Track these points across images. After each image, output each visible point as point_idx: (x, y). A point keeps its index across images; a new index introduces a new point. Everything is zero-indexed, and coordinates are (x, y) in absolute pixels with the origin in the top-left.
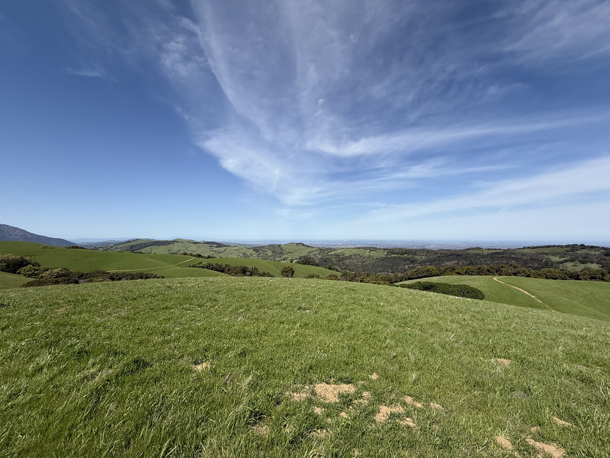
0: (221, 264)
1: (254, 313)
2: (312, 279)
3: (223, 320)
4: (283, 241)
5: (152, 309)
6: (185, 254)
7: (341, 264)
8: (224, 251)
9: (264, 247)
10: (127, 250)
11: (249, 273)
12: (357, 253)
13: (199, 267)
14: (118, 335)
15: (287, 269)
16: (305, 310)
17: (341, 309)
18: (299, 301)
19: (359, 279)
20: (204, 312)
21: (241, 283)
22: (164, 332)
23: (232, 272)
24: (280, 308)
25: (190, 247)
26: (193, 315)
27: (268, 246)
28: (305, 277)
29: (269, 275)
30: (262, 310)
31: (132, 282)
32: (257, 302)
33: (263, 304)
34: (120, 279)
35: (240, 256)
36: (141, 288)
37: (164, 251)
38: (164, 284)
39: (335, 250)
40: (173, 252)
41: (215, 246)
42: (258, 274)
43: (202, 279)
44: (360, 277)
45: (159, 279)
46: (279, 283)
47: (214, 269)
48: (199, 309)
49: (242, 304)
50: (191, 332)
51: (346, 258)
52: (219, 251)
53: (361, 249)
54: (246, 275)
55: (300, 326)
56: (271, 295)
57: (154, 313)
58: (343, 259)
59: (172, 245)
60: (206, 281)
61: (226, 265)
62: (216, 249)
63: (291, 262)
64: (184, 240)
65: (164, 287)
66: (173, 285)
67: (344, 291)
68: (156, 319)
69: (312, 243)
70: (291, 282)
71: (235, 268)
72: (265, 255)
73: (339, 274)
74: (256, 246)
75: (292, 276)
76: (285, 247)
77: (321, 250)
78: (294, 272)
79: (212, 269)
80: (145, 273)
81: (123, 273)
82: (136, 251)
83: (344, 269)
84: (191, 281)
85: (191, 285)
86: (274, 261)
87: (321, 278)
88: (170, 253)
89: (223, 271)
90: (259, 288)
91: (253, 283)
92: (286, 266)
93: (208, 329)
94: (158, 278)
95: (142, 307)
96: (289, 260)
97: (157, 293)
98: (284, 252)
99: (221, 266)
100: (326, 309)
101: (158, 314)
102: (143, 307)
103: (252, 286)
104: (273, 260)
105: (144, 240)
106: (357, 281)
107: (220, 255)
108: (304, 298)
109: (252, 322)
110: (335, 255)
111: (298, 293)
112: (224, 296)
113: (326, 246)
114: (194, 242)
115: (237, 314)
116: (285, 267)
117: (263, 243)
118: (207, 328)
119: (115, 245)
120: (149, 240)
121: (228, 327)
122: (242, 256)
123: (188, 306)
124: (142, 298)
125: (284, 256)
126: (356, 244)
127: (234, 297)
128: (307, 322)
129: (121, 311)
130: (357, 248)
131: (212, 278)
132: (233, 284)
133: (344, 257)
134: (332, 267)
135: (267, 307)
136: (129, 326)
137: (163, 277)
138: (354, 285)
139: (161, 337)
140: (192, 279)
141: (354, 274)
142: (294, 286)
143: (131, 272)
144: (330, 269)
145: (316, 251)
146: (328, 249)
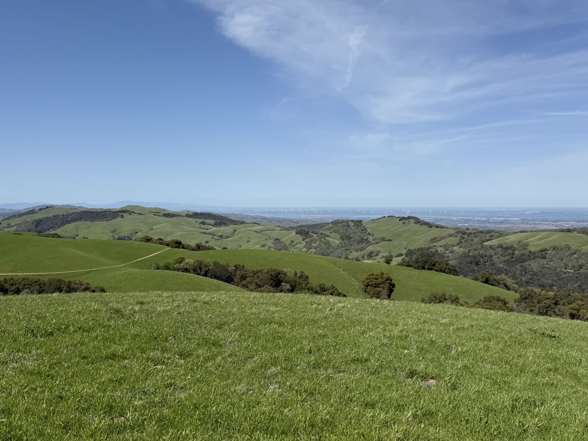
0: (225, 264)
1: (303, 378)
2: (441, 304)
3: (235, 391)
4: (368, 212)
5: (84, 357)
6: (148, 240)
7: (518, 272)
8: (232, 235)
9: (321, 226)
10: (29, 230)
11: (288, 287)
12: (564, 244)
13: (178, 270)
14: (21, 408)
15: (377, 279)
16: (425, 377)
17: (518, 382)
18: (410, 355)
19: (567, 309)
20: (192, 369)
21: (272, 308)
22: (111, 407)
23: (251, 283)
24: (363, 369)
25: (159, 223)
26: (169, 373)
27: (332, 223)
28: (423, 301)
29: (334, 292)
30: (322, 373)
31: (42, 298)
32: (310, 353)
33: (324, 358)
34: (18, 292)
35: (266, 248)
36: (62, 312)
37: (103, 233)
38: (107, 304)
39: (501, 234)
40: (123, 235)
41: (212, 222)
42: (308, 289)
43: (185, 295)
44: (571, 306)
45: (95, 294)
46: (359, 312)
47: (209, 274)
48: (182, 361)
49: (276, 355)
50: (166, 411)
51: (532, 256)
52: (220, 234)
53: (575, 234)
54: (281, 291)
55: (415, 416)
56: (340, 337)
57: (90, 367)
58: (522, 259)
59: (119, 219)
60: (195, 301)
61: (236, 266)
62: (214, 229)
63: (388, 262)
64: (144, 209)
65: (106, 311)
66: (124, 308)
67: (528, 337)
68: (93, 380)
69: (439, 217)
70: (388, 311)
71: (257, 273)
72: (325, 244)
73: (511, 296)
74: (304, 224)
75: (389, 296)
76: (371, 225)
77: (464, 233)
78: (393, 286)
79: (205, 275)
80: (66, 280)
81: (24, 279)
82: (47, 233)
83: (527, 283)
84: (163, 300)
85: (162, 308)
86: (347, 258)
87: (463, 303)
88: (116, 237)
89: (229, 280)
90: (313, 320)
91: (297, 309)
92: (376, 273)
93: (203, 407)
94: (94, 291)
95: (65, 352)
96: (383, 257)
97: (93, 323)
98: (371, 238)
99: (225, 268)
100: (481, 380)
101: (97, 370)
102: (67, 351)
103: (296, 316)
104: (343, 256)
105: (61, 208)
106: (561, 315)
107: (225, 242)
108: (421, 350)
109: (299, 397)
110: (501, 246)
111: (406, 337)
112: (236, 335)
113: (476, 226)
114: (166, 212)
115: (265, 378)
116: (373, 275)
117: (319, 216)
118: (199, 405)
119: (5, 219)
120: (71, 209)
121: (245, 407)
122: (272, 245)
123: (159, 353)
124: (63, 332)
125: (370, 248)
126: (561, 221)
127: (257, 338)
128: (433, 408)
129: (25, 359)
130: (562, 231)
131: (207, 295)
132: (254, 310)
133: (526, 252)
134: (492, 278)
135: (334, 365)
136: (42, 389)
137: (103, 290)
138: (553, 325)
139: (106, 418)
140: (165, 294)
141: (552, 297)
142: (396, 320)
143: (38, 278)
144: (487, 281)
145: (450, 236)
146: (482, 232)
